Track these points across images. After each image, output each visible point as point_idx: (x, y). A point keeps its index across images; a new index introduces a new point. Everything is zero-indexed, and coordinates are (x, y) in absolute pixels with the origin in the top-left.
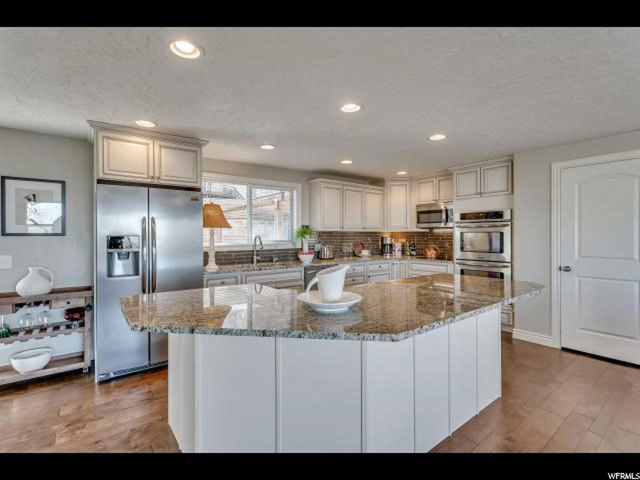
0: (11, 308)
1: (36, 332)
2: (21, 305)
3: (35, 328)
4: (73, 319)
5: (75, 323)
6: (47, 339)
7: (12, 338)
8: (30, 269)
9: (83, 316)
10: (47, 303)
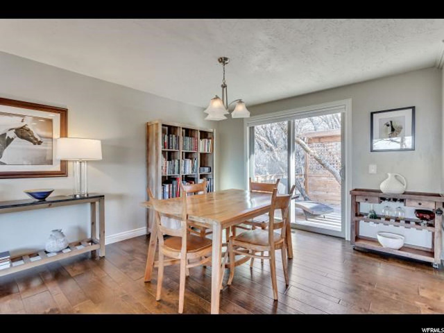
0: (377, 199)
1: (392, 221)
2: (383, 199)
3: (392, 218)
4: (423, 218)
5: (425, 222)
6: (402, 228)
7: (377, 220)
8: (389, 175)
9: (433, 218)
10: (402, 200)
